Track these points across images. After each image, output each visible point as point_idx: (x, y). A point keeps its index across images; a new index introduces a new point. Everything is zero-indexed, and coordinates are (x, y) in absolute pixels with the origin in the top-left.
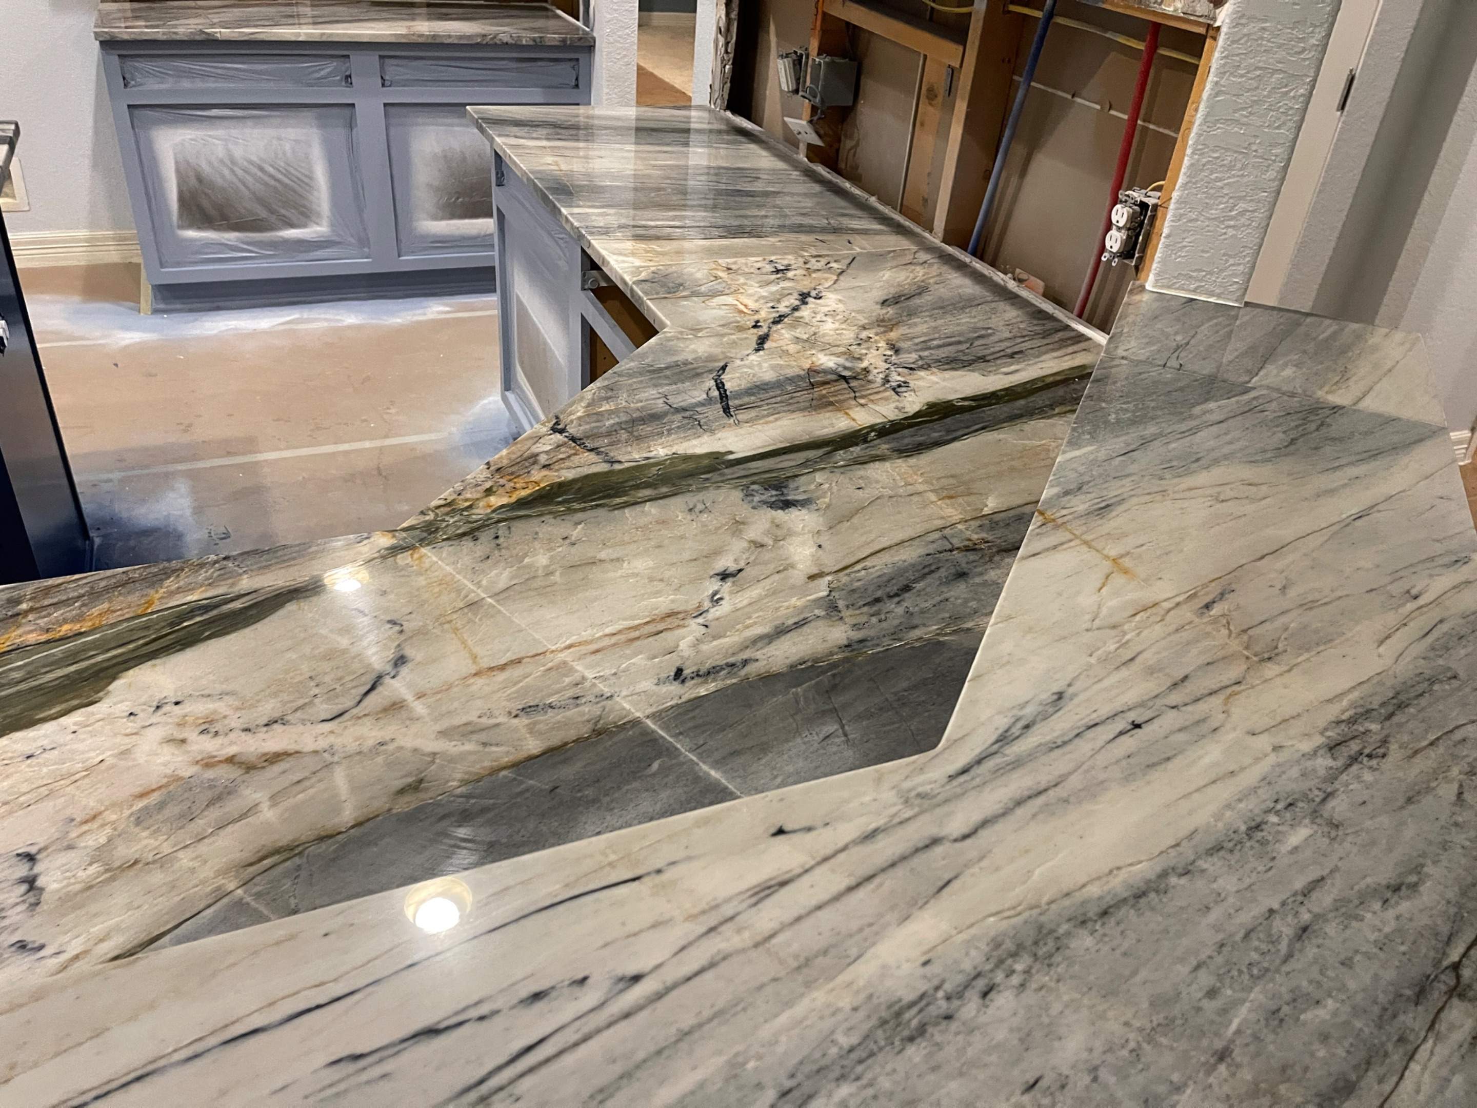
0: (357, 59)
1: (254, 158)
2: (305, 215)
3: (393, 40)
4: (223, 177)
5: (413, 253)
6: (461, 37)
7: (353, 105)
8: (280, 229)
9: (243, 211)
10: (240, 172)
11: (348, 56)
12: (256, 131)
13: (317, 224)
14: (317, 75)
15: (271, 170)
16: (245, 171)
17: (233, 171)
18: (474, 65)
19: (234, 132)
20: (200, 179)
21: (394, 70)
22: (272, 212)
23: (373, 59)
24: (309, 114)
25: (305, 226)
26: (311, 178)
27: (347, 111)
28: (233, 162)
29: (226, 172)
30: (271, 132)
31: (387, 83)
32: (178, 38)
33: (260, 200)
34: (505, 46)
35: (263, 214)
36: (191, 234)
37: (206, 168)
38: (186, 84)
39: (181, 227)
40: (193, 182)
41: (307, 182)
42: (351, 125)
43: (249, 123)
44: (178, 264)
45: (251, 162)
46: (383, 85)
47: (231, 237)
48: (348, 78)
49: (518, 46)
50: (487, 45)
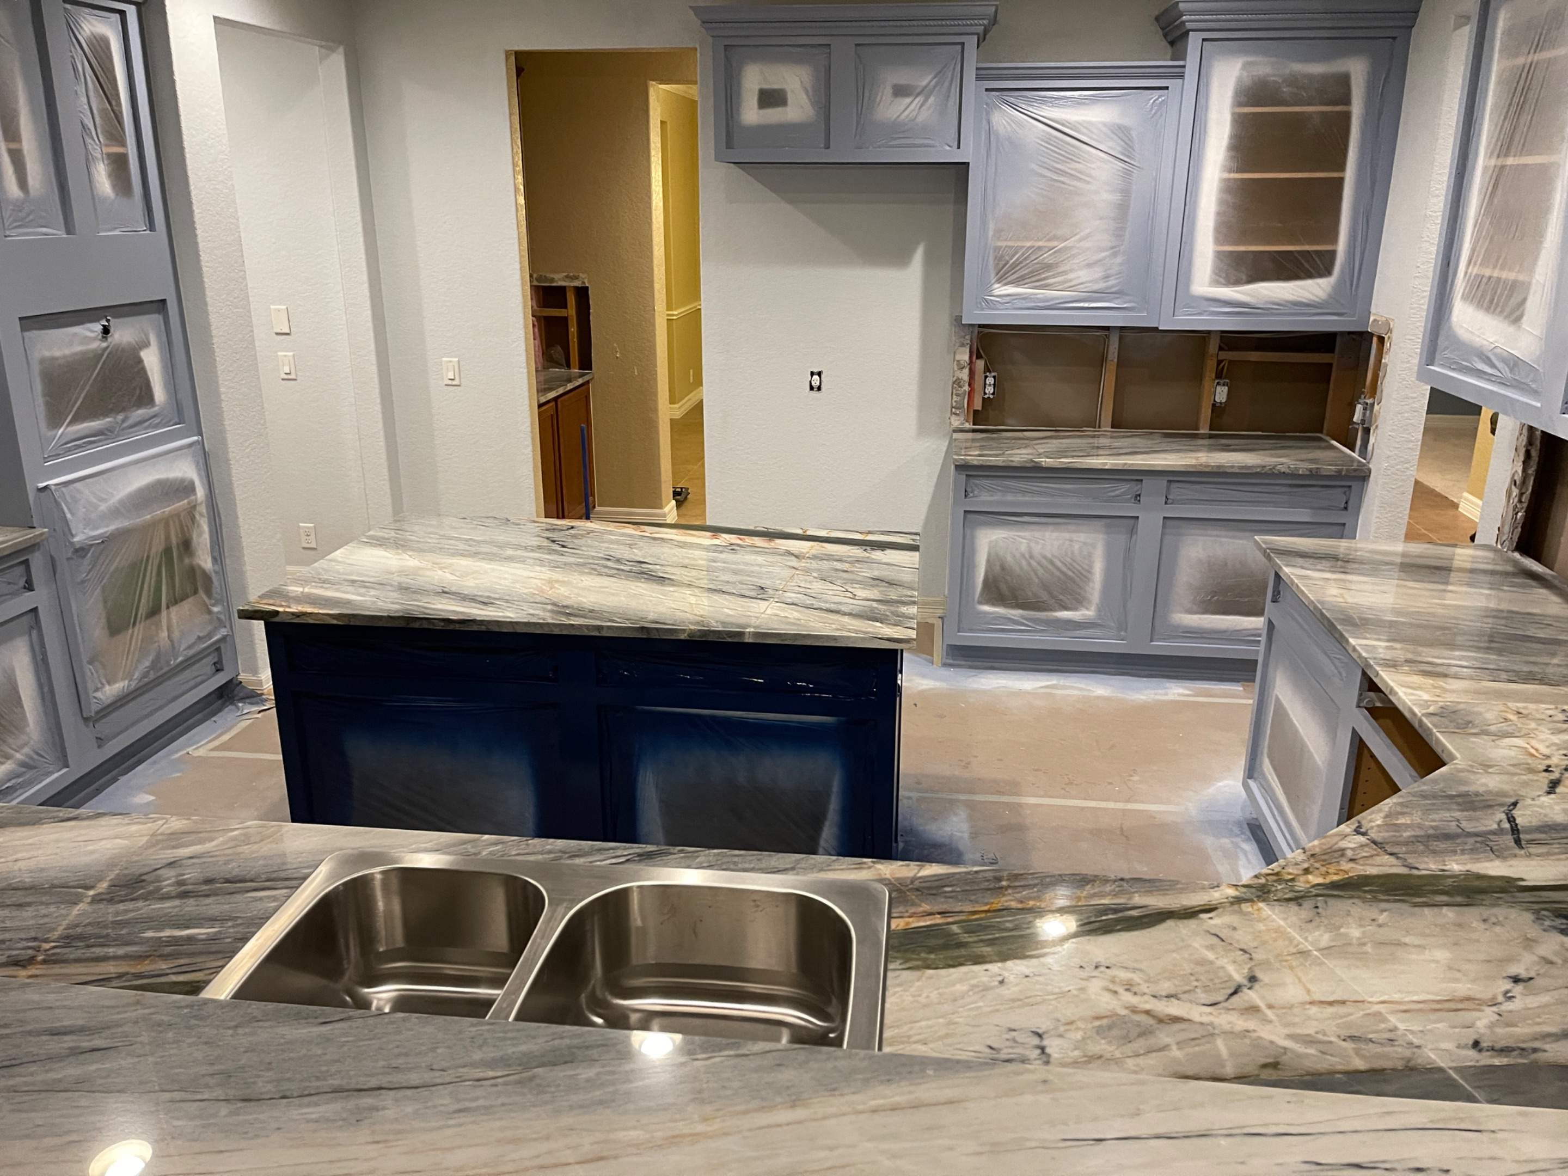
0: (1147, 482)
1: (1049, 556)
2: (1078, 601)
3: (1181, 469)
4: (1021, 568)
5: (1164, 640)
6: (1242, 467)
7: (1138, 517)
8: (1055, 610)
9: (1030, 594)
10: (1034, 563)
11: (1141, 480)
12: (1054, 534)
13: (1087, 609)
14: (1113, 494)
15: (1059, 564)
16: (1039, 563)
17: (1029, 564)
19: (1037, 534)
20: (1003, 568)
21: (1177, 492)
22: (1053, 596)
23: (1163, 482)
24: (1097, 523)
25: (1075, 609)
26: (1089, 572)
27: (1132, 521)
28: (1031, 557)
29: (1024, 563)
30: (1066, 535)
31: (1169, 501)
32: (1012, 464)
33: (1045, 587)
34: (1283, 475)
35: (1044, 596)
36: (986, 608)
37: (1009, 558)
38: (1010, 498)
39: (980, 603)
40: (998, 570)
41: (1084, 576)
42: (1132, 531)
43: (1051, 528)
44: (971, 630)
45: (1045, 557)
46: (1166, 503)
47: (1015, 613)
48: (1137, 497)
49: (1293, 475)
50: (1265, 473)
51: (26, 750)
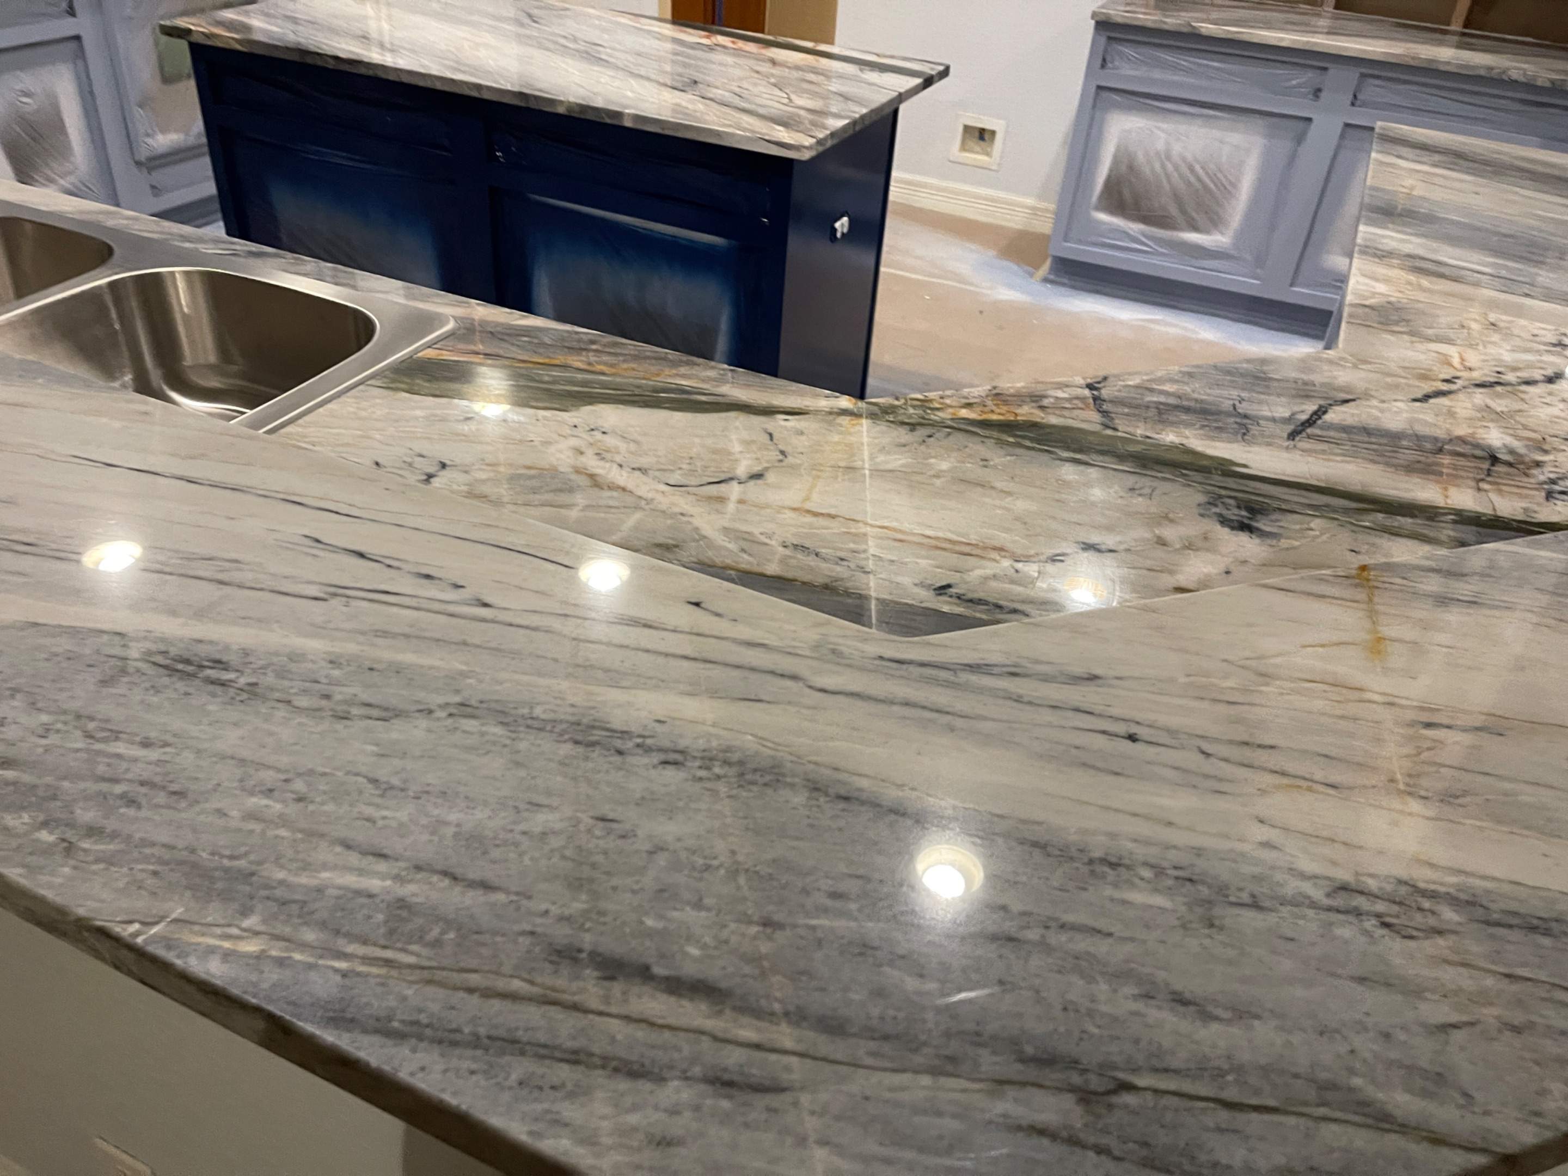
0: (1334, 72)
1: (1189, 157)
2: (1214, 222)
3: (1381, 58)
4: (1153, 170)
5: (1307, 286)
6: (1461, 66)
7: (1309, 120)
8: (1181, 230)
9: (1157, 205)
10: (1170, 167)
11: (1325, 69)
12: (1203, 130)
13: (1222, 234)
14: (1287, 84)
15: (1198, 168)
16: (1176, 168)
17: (1163, 166)
18: (1461, 98)
19: (1183, 128)
20: (1131, 168)
21: (1372, 91)
22: (1183, 212)
23: (1352, 75)
24: (1260, 122)
25: (1207, 232)
26: (1234, 185)
27: (1301, 125)
28: (1168, 157)
29: (1157, 166)
30: (1216, 133)
31: (1358, 103)
32: (1166, 27)
33: (1177, 197)
34: (1514, 84)
35: (1173, 210)
36: (1103, 217)
37: (1141, 158)
38: (1157, 74)
39: (1098, 208)
40: (1123, 168)
41: (1228, 189)
42: (1300, 139)
43: (1199, 121)
44: (1080, 242)
45: (1184, 159)
46: (1353, 104)
47: (1135, 227)
48: (1317, 92)
49: (1530, 87)
50: (1492, 79)
51: (72, 179)
